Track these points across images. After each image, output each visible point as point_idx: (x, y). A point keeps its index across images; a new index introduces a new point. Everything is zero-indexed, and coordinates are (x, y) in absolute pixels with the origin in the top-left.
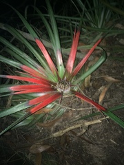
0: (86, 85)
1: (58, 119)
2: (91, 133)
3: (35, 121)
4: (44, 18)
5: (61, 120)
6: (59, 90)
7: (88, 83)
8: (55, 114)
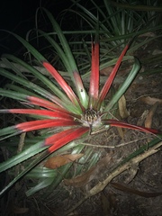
0: (122, 114)
1: (93, 169)
2: (145, 180)
3: (60, 177)
4: (49, 38)
5: (97, 170)
6: (86, 124)
7: (124, 110)
8: (87, 163)
